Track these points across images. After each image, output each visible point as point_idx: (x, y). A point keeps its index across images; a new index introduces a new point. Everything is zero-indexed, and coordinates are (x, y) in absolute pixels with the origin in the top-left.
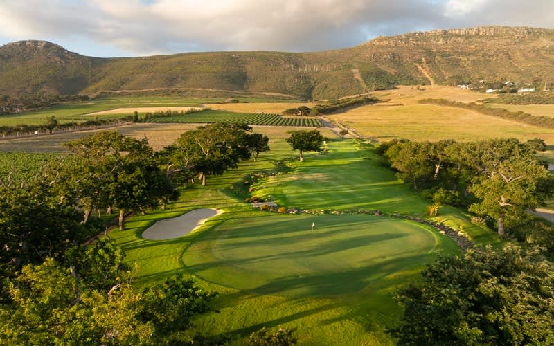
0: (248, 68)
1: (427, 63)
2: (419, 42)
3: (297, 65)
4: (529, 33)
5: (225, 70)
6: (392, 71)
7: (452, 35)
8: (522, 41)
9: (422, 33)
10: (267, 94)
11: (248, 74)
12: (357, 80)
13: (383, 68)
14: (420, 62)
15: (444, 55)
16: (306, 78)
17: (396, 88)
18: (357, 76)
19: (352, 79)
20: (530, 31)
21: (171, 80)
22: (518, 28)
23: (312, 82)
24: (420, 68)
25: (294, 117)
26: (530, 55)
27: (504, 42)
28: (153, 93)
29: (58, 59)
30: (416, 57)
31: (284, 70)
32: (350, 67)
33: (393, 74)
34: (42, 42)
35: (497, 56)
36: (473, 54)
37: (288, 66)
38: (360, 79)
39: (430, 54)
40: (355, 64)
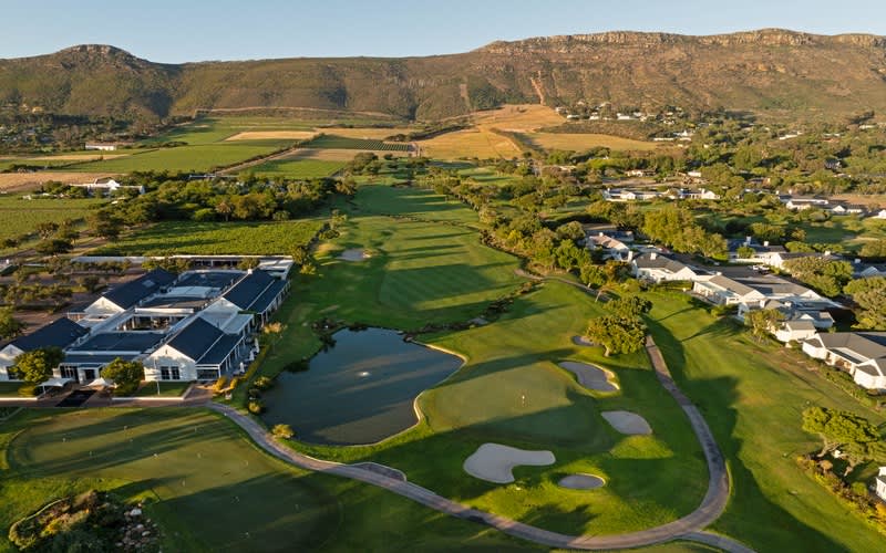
0: (347, 81)
1: (543, 77)
2: (539, 51)
3: (401, 78)
4: (663, 40)
5: (322, 85)
6: (502, 88)
7: (577, 42)
8: (652, 51)
9: (544, 39)
10: (370, 114)
11: (348, 90)
12: (463, 98)
13: (493, 82)
14: (535, 75)
15: (564, 67)
16: (409, 95)
17: (500, 109)
18: (464, 94)
19: (458, 98)
20: (664, 37)
21: (267, 98)
22: (651, 34)
23: (416, 99)
24: (534, 83)
25: (393, 143)
26: (653, 70)
27: (630, 52)
28: (255, 113)
29: (128, 67)
30: (533, 70)
31: (387, 84)
32: (459, 80)
33: (503, 90)
34: (105, 47)
35: (619, 70)
36: (594, 66)
37: (390, 79)
38: (467, 98)
39: (548, 65)
40: (465, 79)
